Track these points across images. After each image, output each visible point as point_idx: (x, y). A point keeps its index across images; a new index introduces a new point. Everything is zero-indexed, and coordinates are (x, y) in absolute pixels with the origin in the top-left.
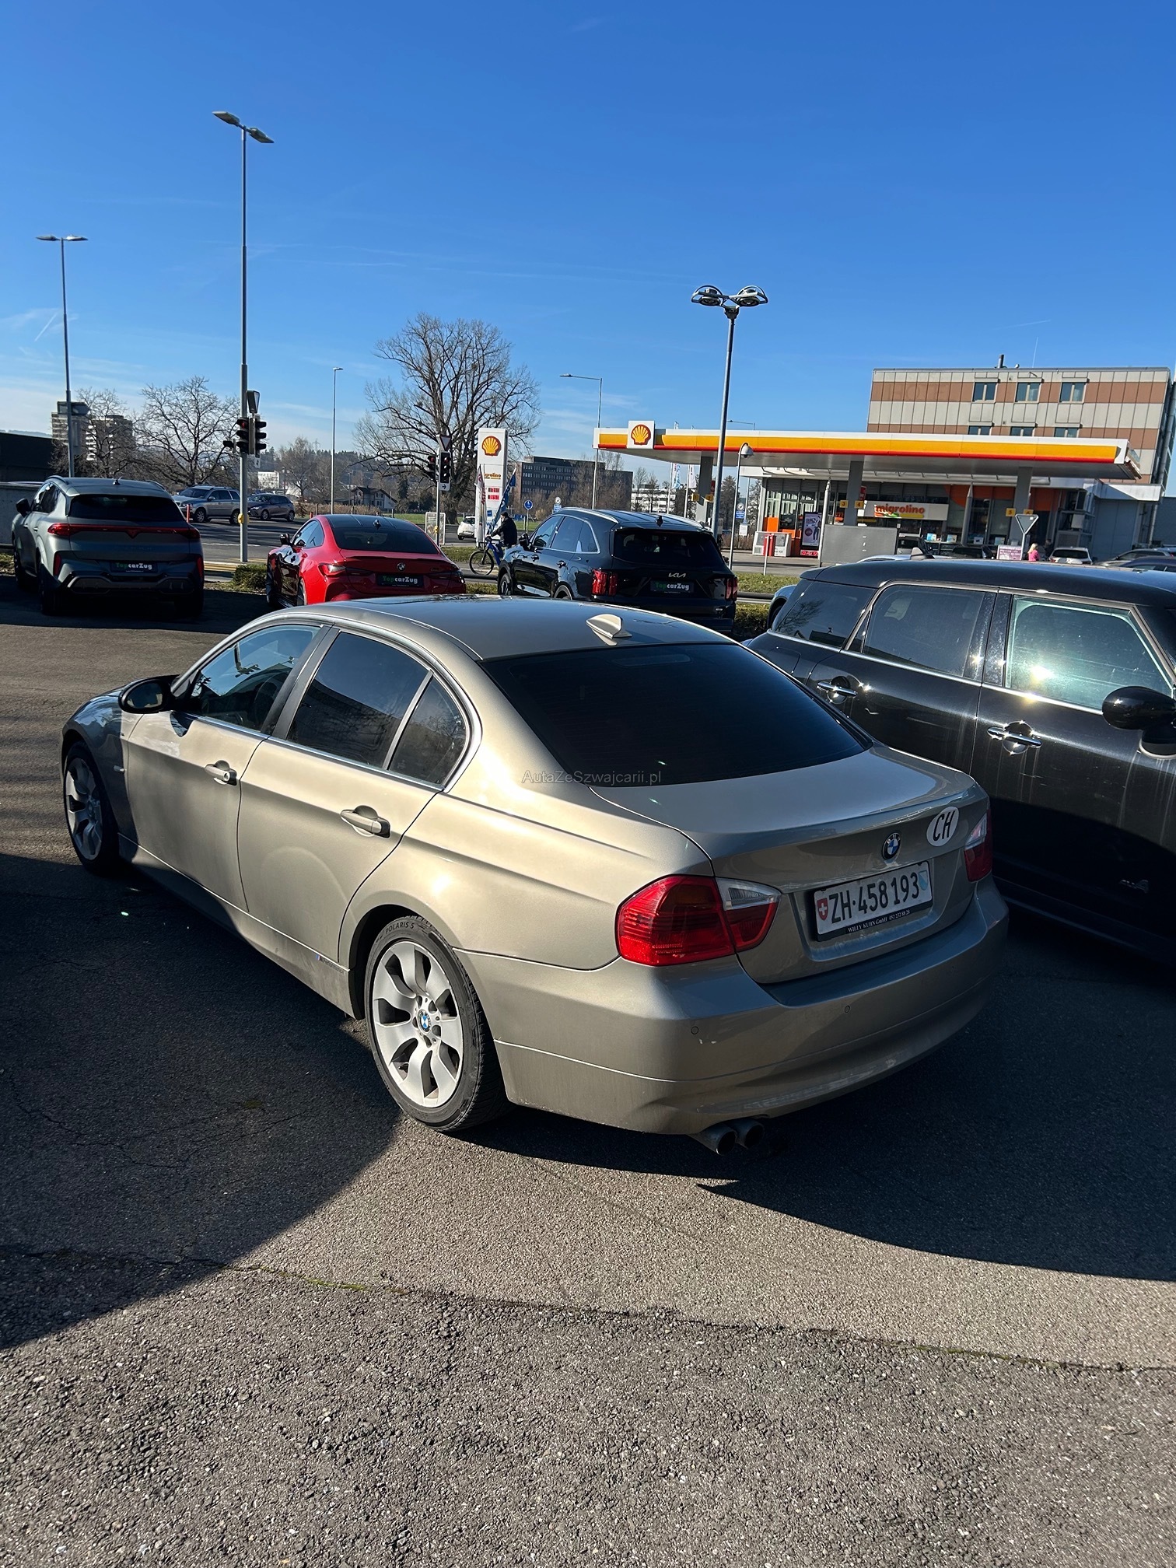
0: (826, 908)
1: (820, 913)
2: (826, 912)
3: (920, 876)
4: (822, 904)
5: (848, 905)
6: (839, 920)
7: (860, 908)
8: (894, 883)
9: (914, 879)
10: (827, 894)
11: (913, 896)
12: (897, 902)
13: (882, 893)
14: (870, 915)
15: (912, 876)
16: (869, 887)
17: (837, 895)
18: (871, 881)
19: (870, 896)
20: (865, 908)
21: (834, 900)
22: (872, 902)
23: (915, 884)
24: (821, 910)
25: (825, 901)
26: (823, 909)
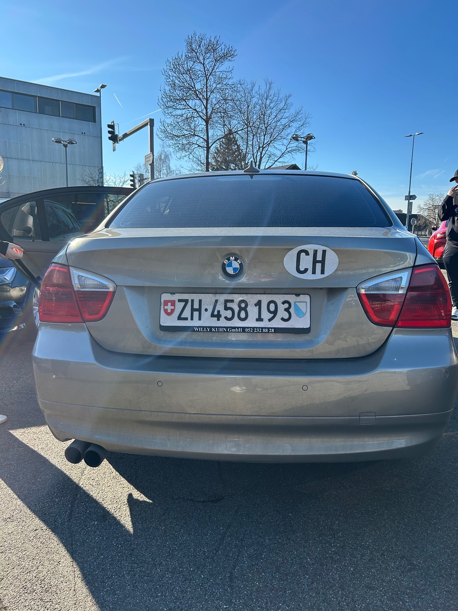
0: (173, 307)
1: (166, 311)
2: (173, 311)
3: (296, 306)
4: (169, 304)
5: (199, 310)
6: (186, 319)
7: (213, 315)
8: (259, 304)
9: (286, 306)
10: (176, 297)
11: (283, 319)
12: (260, 319)
13: (241, 309)
14: (223, 323)
15: (284, 303)
16: (226, 301)
17: (188, 300)
18: (230, 297)
19: (226, 308)
20: (218, 316)
21: (183, 304)
22: (229, 314)
23: (287, 310)
24: (166, 307)
25: (173, 303)
26: (169, 307)
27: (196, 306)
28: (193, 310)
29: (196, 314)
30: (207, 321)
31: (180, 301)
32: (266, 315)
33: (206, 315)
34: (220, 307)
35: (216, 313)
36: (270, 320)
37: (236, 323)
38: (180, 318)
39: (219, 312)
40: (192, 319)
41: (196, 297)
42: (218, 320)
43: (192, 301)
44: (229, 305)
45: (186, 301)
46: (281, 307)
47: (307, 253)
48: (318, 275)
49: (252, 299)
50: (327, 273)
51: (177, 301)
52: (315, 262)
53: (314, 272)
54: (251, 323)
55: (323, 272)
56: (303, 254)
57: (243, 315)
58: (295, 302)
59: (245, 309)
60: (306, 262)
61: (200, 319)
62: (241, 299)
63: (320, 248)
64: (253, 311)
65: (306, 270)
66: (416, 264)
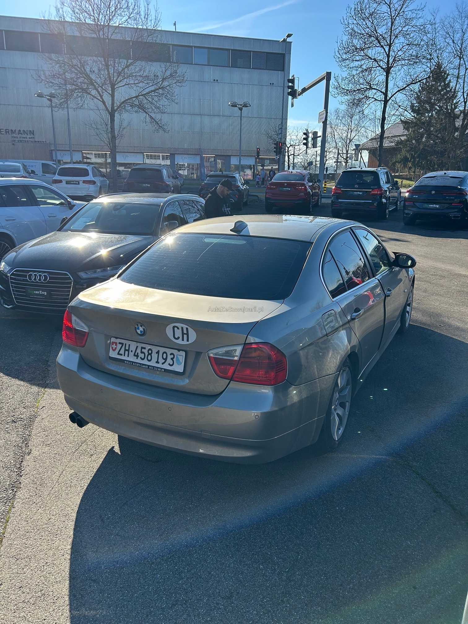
0: (116, 347)
1: (112, 348)
2: (116, 348)
3: (177, 357)
4: (114, 344)
5: (128, 350)
6: (121, 355)
7: (135, 355)
8: (158, 352)
9: (172, 356)
10: (118, 341)
11: (169, 364)
12: (157, 362)
13: (149, 354)
14: (139, 361)
15: (171, 354)
16: (142, 348)
17: (123, 343)
18: (144, 345)
19: (142, 352)
20: (137, 356)
21: (121, 345)
22: (142, 356)
23: (172, 359)
24: (113, 346)
25: (116, 344)
26: (114, 346)
27: (127, 348)
28: (125, 350)
29: (127, 352)
30: (132, 358)
31: (120, 343)
32: (161, 360)
33: (132, 354)
34: (139, 351)
35: (136, 354)
36: (163, 364)
37: (145, 362)
38: (119, 354)
39: (138, 353)
40: (124, 355)
41: (128, 343)
42: (137, 358)
43: (126, 344)
44: (143, 350)
45: (122, 344)
46: (170, 357)
47: (178, 328)
48: (185, 342)
49: (155, 349)
50: (190, 342)
51: (118, 343)
52: (183, 334)
53: (183, 340)
54: (153, 363)
55: (188, 341)
56: (176, 329)
57: (149, 358)
58: (177, 355)
59: (151, 354)
60: (178, 333)
61: (128, 356)
62: (150, 348)
63: (185, 326)
64: (155, 356)
65: (179, 338)
66: (246, 343)
